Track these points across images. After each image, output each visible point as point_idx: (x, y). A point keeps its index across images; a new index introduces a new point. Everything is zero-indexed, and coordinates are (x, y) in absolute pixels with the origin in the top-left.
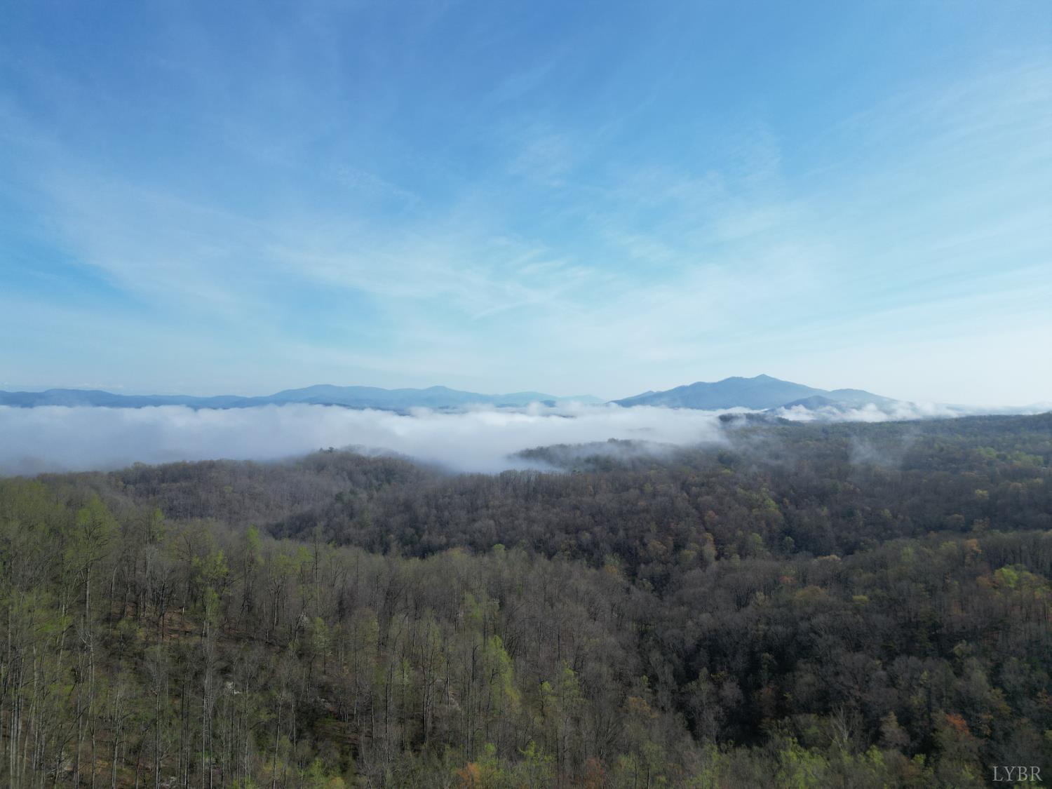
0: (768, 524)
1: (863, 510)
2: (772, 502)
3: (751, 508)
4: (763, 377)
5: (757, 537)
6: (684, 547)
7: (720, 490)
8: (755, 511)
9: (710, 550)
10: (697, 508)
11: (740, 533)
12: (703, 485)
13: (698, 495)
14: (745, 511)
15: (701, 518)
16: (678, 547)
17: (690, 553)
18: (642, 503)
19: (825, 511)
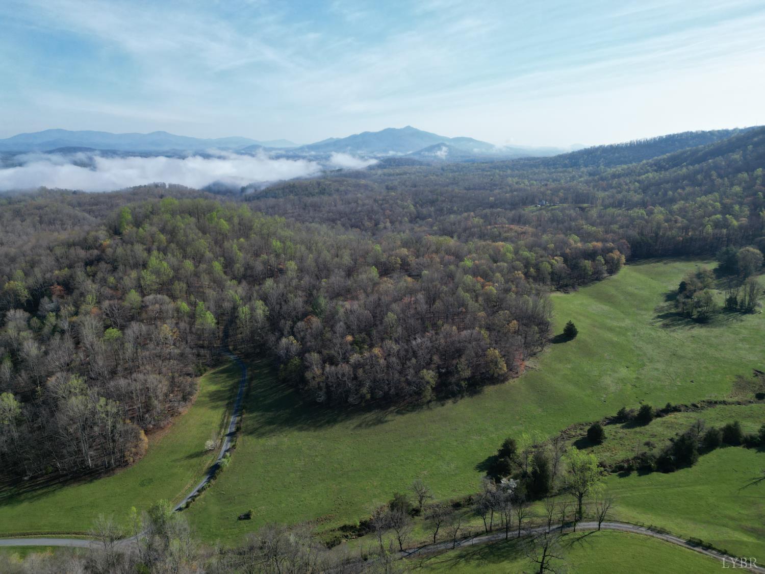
0: (410, 214)
1: (447, 208)
2: (412, 206)
3: (403, 209)
4: (408, 128)
5: (406, 219)
6: (379, 224)
7: (391, 202)
8: (405, 210)
9: (388, 224)
10: (382, 209)
11: (399, 218)
12: (383, 200)
13: (382, 204)
14: (401, 210)
15: (384, 213)
16: (376, 225)
17: (381, 226)
18: (359, 209)
19: (432, 209)
